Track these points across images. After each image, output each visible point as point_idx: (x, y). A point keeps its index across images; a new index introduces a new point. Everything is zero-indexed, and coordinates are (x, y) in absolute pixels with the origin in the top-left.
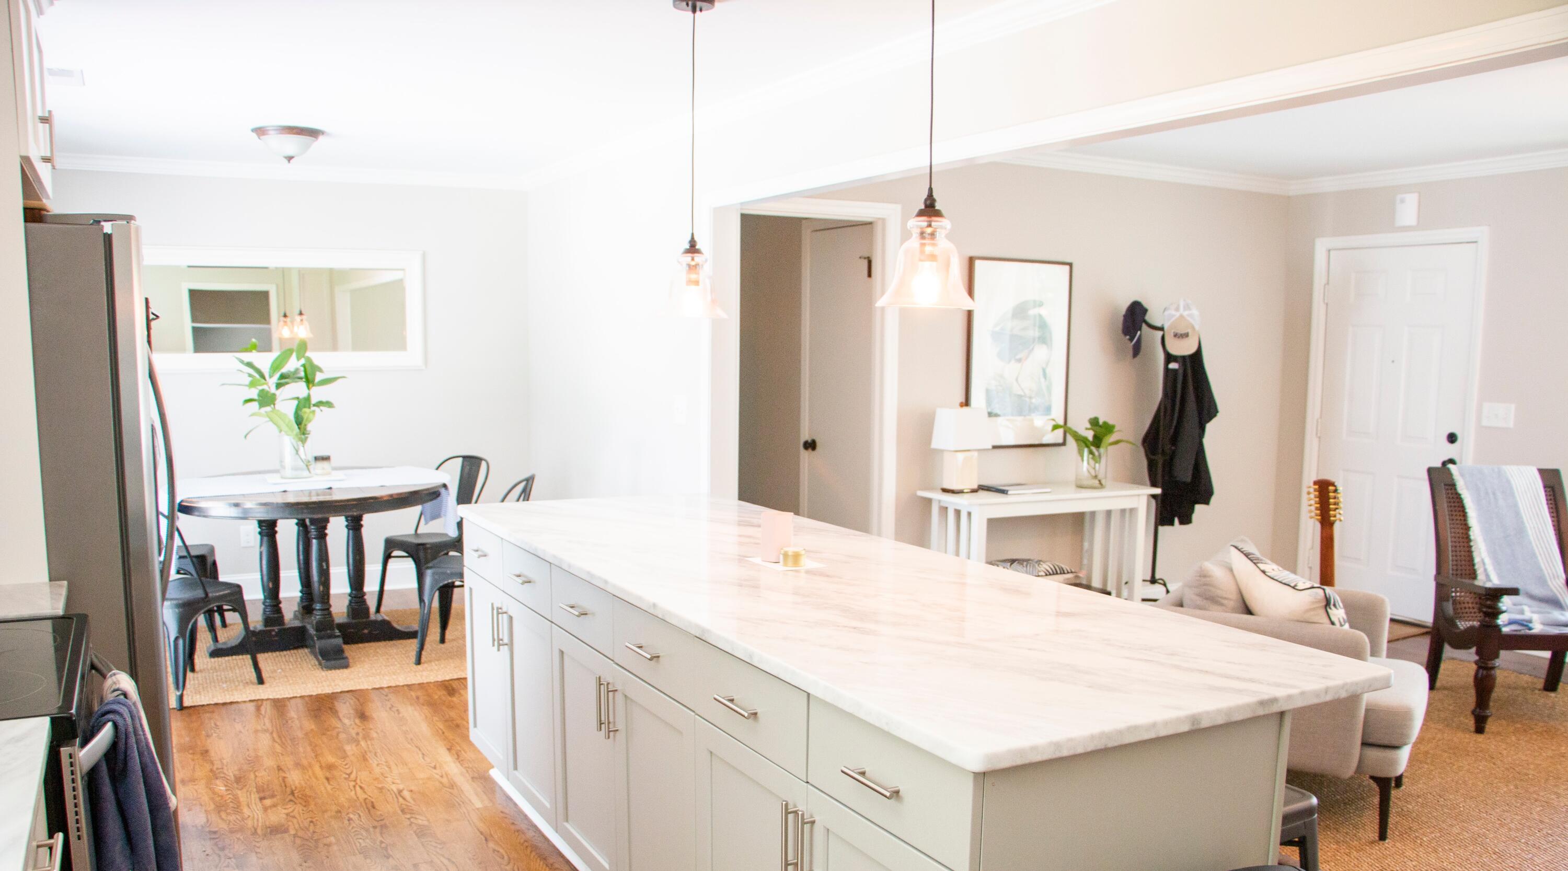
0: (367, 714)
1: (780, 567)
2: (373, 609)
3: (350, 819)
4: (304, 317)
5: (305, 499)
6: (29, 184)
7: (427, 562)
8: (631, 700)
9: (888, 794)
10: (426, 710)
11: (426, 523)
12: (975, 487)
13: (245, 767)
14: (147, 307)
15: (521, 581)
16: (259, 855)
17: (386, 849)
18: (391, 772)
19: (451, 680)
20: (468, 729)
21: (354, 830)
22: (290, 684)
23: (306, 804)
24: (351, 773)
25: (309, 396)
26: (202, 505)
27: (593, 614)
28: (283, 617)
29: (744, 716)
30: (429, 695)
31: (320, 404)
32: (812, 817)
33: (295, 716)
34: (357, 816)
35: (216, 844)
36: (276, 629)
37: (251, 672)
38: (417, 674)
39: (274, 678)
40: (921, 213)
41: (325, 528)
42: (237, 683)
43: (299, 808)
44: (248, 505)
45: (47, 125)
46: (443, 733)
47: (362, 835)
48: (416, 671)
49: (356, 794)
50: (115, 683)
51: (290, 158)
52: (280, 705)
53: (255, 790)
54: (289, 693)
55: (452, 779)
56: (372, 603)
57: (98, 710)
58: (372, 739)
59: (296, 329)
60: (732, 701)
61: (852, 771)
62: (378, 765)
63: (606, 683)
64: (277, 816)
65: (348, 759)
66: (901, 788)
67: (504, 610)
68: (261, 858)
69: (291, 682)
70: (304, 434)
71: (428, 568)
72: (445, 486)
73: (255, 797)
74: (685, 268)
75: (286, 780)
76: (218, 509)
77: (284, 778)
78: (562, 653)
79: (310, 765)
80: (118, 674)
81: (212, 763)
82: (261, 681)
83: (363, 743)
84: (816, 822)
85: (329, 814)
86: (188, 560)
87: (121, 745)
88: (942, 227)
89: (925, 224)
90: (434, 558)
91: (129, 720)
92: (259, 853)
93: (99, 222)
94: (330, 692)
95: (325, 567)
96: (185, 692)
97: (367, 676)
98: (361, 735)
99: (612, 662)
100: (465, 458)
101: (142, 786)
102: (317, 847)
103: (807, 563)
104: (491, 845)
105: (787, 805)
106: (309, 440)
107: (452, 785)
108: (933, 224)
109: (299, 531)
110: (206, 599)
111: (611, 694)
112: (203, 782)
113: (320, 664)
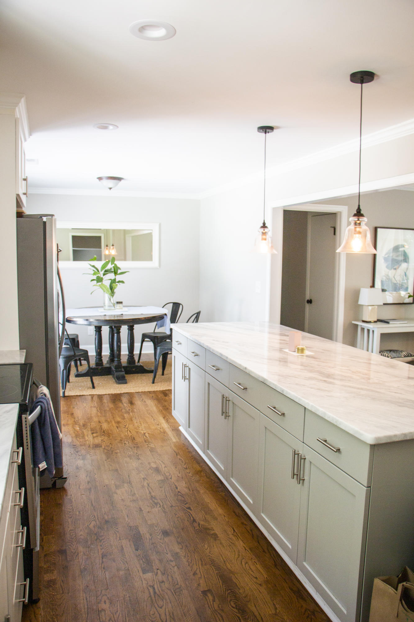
0: (133, 402)
1: (296, 354)
2: (137, 361)
3: (125, 444)
4: (114, 247)
5: (113, 318)
6: (19, 204)
7: (158, 343)
8: (235, 404)
9: (335, 450)
10: (156, 402)
11: (158, 328)
12: (376, 320)
13: (87, 421)
14: (58, 247)
15: (194, 355)
16: (91, 455)
17: (138, 456)
18: (141, 425)
19: (166, 390)
20: (171, 410)
21: (126, 448)
22: (104, 389)
23: (109, 436)
24: (126, 425)
25: (115, 279)
26: (74, 319)
27: (222, 370)
28: (103, 363)
29: (279, 414)
30: (157, 396)
31: (119, 282)
32: (305, 456)
33: (106, 402)
34: (128, 442)
35: (75, 450)
36: (100, 367)
37: (90, 384)
38: (153, 387)
39: (99, 386)
40: (355, 215)
41: (120, 329)
42: (85, 388)
43: (106, 438)
44: (91, 320)
45: (25, 181)
46: (162, 411)
47: (129, 450)
48: (152, 386)
49: (128, 433)
50: (41, 390)
51: (110, 189)
52: (100, 397)
53: (90, 430)
54: (104, 393)
55: (165, 430)
56: (136, 359)
57: (36, 401)
58: (134, 412)
59: (111, 251)
60: (275, 408)
61: (322, 440)
62: (136, 422)
63: (225, 397)
64: (98, 441)
65: (125, 420)
66: (341, 448)
67: (187, 365)
68: (91, 457)
69: (105, 388)
70: (113, 293)
71: (159, 346)
72: (166, 314)
73: (90, 432)
74: (261, 233)
75: (102, 427)
76: (80, 321)
77: (101, 426)
78: (209, 384)
79: (111, 421)
80: (43, 387)
81: (75, 418)
82: (94, 387)
83: (131, 414)
84: (306, 459)
85: (117, 441)
86: (68, 340)
87: (43, 415)
88: (363, 221)
89: (357, 219)
90: (161, 342)
91: (46, 405)
92: (91, 454)
93: (42, 217)
94: (119, 393)
95: (119, 345)
96: (66, 391)
97: (134, 387)
98: (130, 410)
99: (228, 389)
100: (174, 303)
101: (50, 430)
102: (112, 454)
103: (307, 352)
104: (179, 457)
105: (295, 451)
106: (115, 296)
107: (165, 432)
108: (360, 219)
109: (110, 330)
110: (75, 355)
111: (227, 402)
112: (71, 425)
113: (116, 382)
